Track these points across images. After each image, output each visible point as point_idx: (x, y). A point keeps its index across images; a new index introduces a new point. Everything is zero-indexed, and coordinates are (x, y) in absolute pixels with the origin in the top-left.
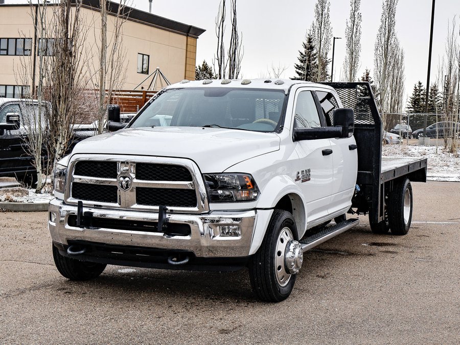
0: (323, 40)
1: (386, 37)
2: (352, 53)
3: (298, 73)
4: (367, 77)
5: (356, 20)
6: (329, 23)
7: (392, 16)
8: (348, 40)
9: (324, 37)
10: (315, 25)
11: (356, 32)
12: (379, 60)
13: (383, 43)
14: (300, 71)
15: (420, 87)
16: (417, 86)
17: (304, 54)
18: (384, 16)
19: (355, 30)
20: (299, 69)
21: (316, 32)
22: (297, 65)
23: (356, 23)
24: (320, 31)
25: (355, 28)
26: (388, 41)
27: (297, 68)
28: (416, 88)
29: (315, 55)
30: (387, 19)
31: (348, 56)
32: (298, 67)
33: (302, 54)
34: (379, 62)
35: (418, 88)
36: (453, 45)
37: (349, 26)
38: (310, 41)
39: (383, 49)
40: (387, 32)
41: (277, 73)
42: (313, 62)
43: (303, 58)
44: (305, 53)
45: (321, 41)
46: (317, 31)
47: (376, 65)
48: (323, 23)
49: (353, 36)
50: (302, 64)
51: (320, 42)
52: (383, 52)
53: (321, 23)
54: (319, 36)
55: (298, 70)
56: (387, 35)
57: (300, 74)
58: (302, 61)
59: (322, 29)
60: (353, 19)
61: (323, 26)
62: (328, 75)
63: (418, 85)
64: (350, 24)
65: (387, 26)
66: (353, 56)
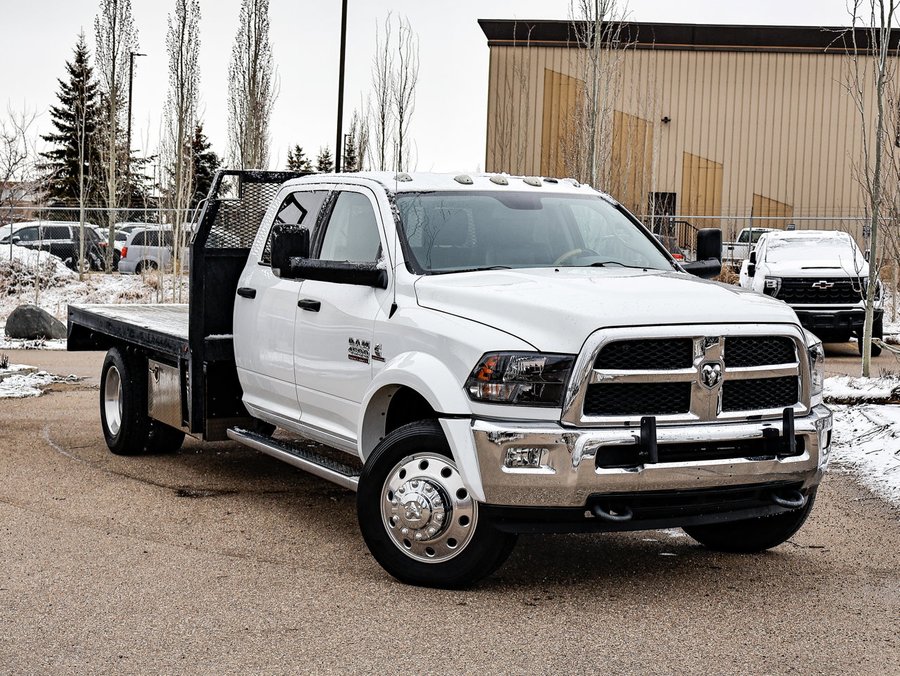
0: (118, 56)
1: (252, 53)
2: (183, 85)
3: (57, 124)
4: (198, 136)
5: (189, 16)
6: (131, 19)
7: (263, 9)
8: (173, 57)
9: (121, 49)
10: (101, 23)
11: (190, 41)
12: (237, 101)
13: (245, 65)
14: (61, 122)
15: (299, 156)
16: (293, 155)
17: (70, 85)
18: (246, 9)
19: (186, 38)
20: (60, 118)
21: (104, 38)
22: (56, 109)
23: (188, 22)
24: (111, 36)
25: (186, 32)
26: (255, 61)
27: (55, 116)
28: (292, 158)
29: (92, 87)
30: (253, 15)
31: (173, 90)
32: (58, 113)
33: (65, 86)
34: (238, 104)
35: (295, 159)
36: (387, 72)
37: (175, 27)
38: (81, 58)
39: (247, 77)
40: (253, 43)
41: (19, 125)
42: (89, 103)
43: (67, 93)
44: (73, 84)
45: (114, 57)
46: (105, 35)
47: (232, 110)
48: (117, 20)
49: (184, 48)
50: (66, 107)
51: (114, 60)
52: (247, 84)
53: (115, 19)
54: (111, 46)
55: (57, 119)
56: (253, 48)
57: (62, 128)
58: (65, 101)
59: (117, 33)
60: (182, 14)
61: (117, 26)
62: (121, 131)
63: (294, 152)
64: (176, 24)
65: (253, 29)
66: (185, 91)
